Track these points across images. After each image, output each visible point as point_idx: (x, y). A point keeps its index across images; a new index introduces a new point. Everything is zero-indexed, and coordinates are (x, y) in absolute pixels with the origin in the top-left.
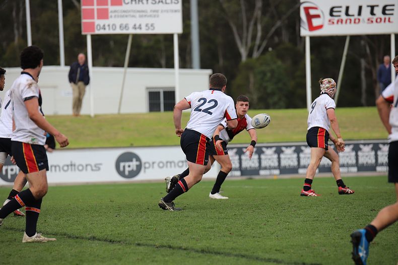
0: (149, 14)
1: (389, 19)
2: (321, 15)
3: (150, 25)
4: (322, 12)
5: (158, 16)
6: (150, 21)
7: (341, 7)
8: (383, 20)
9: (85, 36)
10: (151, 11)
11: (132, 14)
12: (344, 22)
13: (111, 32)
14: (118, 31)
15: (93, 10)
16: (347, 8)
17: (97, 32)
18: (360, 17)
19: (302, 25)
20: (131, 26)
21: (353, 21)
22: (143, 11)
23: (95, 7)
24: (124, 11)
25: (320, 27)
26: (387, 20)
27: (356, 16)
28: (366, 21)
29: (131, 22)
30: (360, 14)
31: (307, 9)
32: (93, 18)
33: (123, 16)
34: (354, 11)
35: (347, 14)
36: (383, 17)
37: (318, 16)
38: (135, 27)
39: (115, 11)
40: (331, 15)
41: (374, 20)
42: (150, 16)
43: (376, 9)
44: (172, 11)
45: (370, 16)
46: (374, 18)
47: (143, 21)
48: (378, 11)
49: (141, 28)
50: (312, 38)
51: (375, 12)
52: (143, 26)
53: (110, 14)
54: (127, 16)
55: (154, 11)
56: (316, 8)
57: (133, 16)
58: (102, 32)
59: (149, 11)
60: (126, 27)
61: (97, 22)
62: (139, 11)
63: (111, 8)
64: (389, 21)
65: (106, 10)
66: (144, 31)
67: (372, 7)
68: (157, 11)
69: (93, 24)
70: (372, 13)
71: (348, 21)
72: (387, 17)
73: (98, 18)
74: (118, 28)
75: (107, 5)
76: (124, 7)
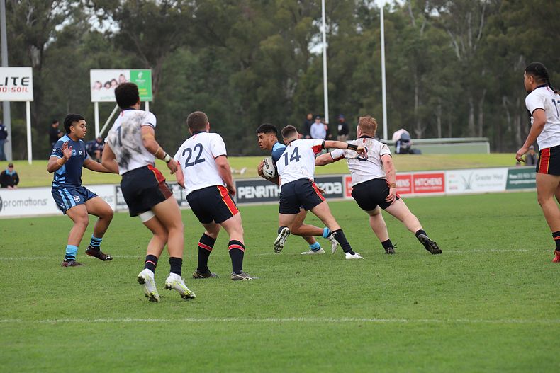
8: (22, 90)
18: (6, 87)
26: (25, 89)
27: (4, 85)
28: (11, 90)
30: (6, 84)
36: (22, 87)
41: (16, 89)
43: (17, 80)
45: (13, 86)
46: (17, 87)
48: (19, 82)
51: (16, 83)
67: (15, 79)
70: (15, 84)
72: (25, 87)
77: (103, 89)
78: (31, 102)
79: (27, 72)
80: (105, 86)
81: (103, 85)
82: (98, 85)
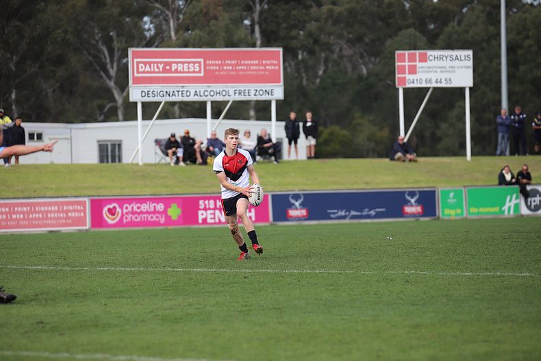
0: (448, 69)
3: (448, 80)
5: (454, 72)
6: (448, 76)
9: (398, 89)
10: (449, 67)
11: (435, 69)
13: (419, 85)
14: (424, 85)
15: (405, 66)
17: (408, 86)
20: (434, 80)
22: (443, 67)
23: (407, 64)
24: (429, 67)
29: (434, 76)
32: (405, 74)
33: (427, 72)
38: (437, 82)
39: (422, 67)
42: (449, 71)
44: (465, 67)
47: (443, 76)
49: (441, 82)
52: (443, 81)
53: (418, 70)
54: (431, 71)
55: (452, 67)
57: (436, 72)
58: (412, 85)
59: (447, 67)
60: (430, 81)
61: (409, 77)
62: (440, 67)
65: (416, 66)
66: (443, 85)
68: (454, 67)
69: (405, 78)
73: (409, 73)
74: (424, 82)
75: (416, 62)
76: (429, 64)
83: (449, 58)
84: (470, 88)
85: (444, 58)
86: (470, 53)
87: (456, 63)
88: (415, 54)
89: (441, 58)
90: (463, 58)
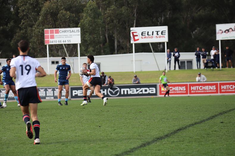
0: (69, 36)
1: (164, 36)
2: (138, 35)
3: (69, 41)
4: (139, 34)
5: (72, 37)
7: (145, 32)
8: (162, 37)
9: (46, 45)
11: (63, 36)
12: (147, 37)
13: (55, 43)
14: (58, 43)
16: (148, 32)
17: (50, 44)
18: (152, 36)
19: (131, 39)
20: (62, 41)
21: (150, 37)
22: (66, 36)
23: (50, 34)
24: (60, 36)
25: (138, 40)
26: (163, 37)
27: (151, 35)
28: (155, 37)
29: (62, 39)
30: (153, 35)
31: (133, 33)
33: (59, 38)
34: (150, 33)
35: (148, 35)
36: (162, 35)
37: (137, 36)
38: (64, 42)
39: (56, 36)
40: (142, 35)
41: (158, 37)
42: (69, 37)
43: (159, 32)
44: (77, 35)
45: (157, 35)
47: (67, 39)
48: (160, 33)
50: (135, 44)
51: (158, 34)
52: (67, 41)
55: (71, 35)
56: (136, 33)
58: (52, 43)
59: (69, 35)
61: (50, 40)
62: (65, 36)
63: (55, 35)
64: (164, 37)
65: (54, 35)
66: (67, 43)
67: (157, 32)
68: (72, 35)
70: (157, 34)
71: (149, 37)
72: (163, 35)
73: (51, 38)
74: (58, 41)
75: (54, 33)
76: (60, 34)
77: (224, 34)
78: (167, 43)
79: (165, 28)
80: (225, 32)
81: (224, 32)
82: (221, 32)
83: (69, 31)
84: (80, 44)
85: (67, 32)
86: (79, 29)
87: (73, 33)
88: (53, 30)
89: (65, 31)
90: (76, 31)
